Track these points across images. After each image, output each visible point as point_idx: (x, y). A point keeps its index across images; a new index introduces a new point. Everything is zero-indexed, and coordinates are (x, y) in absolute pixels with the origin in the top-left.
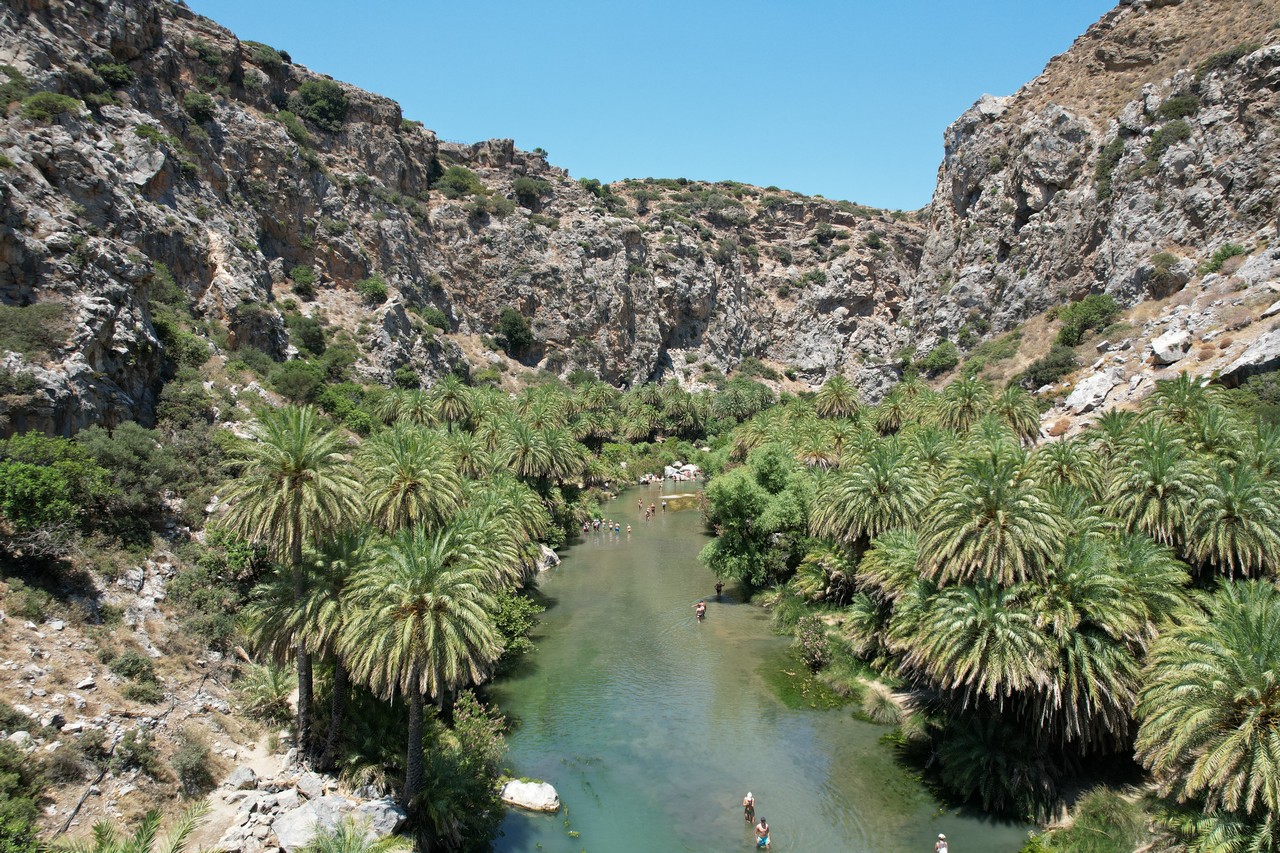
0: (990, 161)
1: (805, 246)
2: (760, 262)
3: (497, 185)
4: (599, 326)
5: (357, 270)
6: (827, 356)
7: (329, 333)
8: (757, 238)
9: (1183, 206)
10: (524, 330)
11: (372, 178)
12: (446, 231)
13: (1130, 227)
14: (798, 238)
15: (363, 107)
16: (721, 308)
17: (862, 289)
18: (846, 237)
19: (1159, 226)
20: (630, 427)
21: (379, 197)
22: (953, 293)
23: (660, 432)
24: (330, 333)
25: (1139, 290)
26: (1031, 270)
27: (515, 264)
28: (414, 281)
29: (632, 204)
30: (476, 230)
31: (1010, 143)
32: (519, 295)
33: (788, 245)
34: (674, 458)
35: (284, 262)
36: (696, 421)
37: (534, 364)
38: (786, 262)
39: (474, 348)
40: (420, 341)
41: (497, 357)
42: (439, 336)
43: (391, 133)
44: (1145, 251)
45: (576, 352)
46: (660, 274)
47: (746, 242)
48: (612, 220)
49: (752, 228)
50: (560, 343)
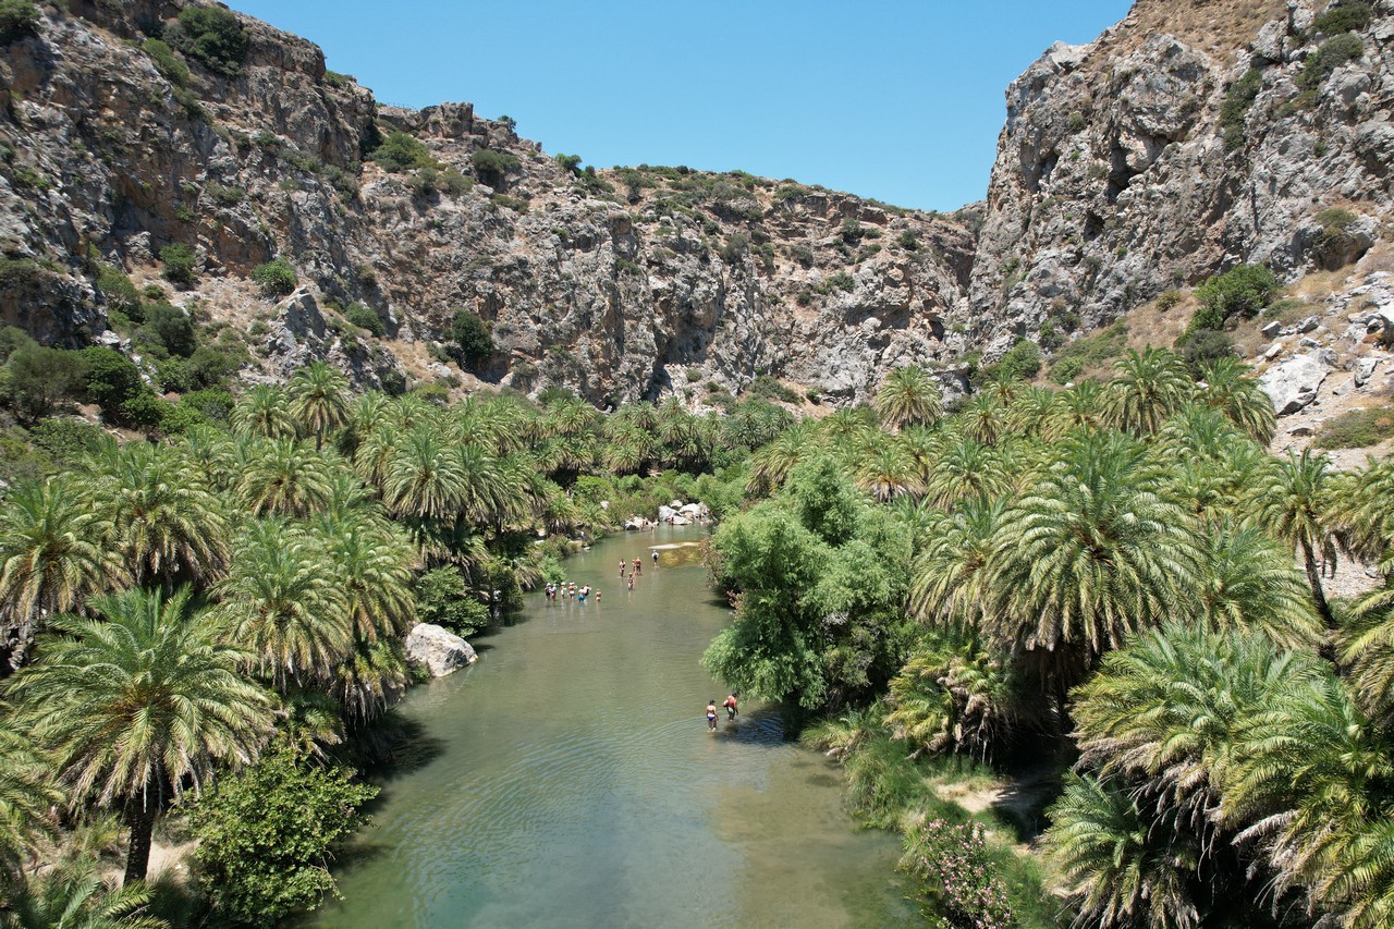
0: (1069, 119)
1: (829, 246)
2: (775, 263)
3: (452, 158)
4: (578, 333)
5: (256, 253)
6: (856, 375)
7: (209, 331)
8: (772, 235)
9: (1355, 147)
10: (482, 337)
11: (282, 137)
12: (383, 211)
13: (1281, 178)
14: (822, 236)
15: (270, 46)
16: (730, 315)
17: (896, 296)
18: (877, 236)
19: (1322, 175)
20: (614, 456)
21: (290, 162)
22: (1031, 279)
23: (655, 465)
24: (212, 332)
25: (1299, 261)
26: (1133, 248)
27: (472, 254)
28: (338, 271)
29: (623, 191)
30: (422, 211)
31: (1094, 95)
32: (476, 293)
33: (809, 244)
34: (671, 495)
35: (150, 238)
36: (700, 449)
37: (496, 381)
38: (807, 264)
39: (417, 359)
40: (337, 344)
41: (447, 370)
42: (365, 339)
43: (309, 84)
44: (1303, 210)
45: (550, 366)
46: (655, 272)
47: (760, 239)
48: (596, 203)
49: (766, 223)
50: (529, 353)
